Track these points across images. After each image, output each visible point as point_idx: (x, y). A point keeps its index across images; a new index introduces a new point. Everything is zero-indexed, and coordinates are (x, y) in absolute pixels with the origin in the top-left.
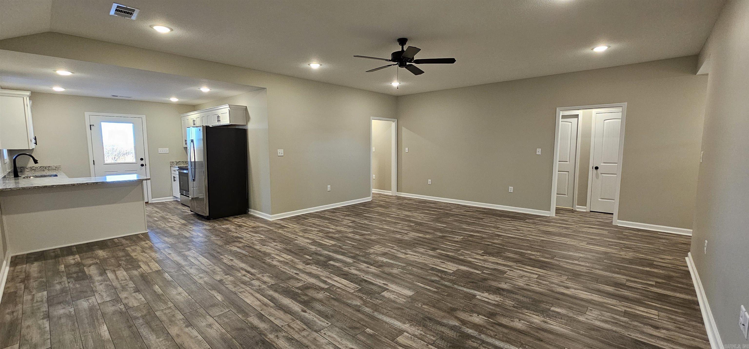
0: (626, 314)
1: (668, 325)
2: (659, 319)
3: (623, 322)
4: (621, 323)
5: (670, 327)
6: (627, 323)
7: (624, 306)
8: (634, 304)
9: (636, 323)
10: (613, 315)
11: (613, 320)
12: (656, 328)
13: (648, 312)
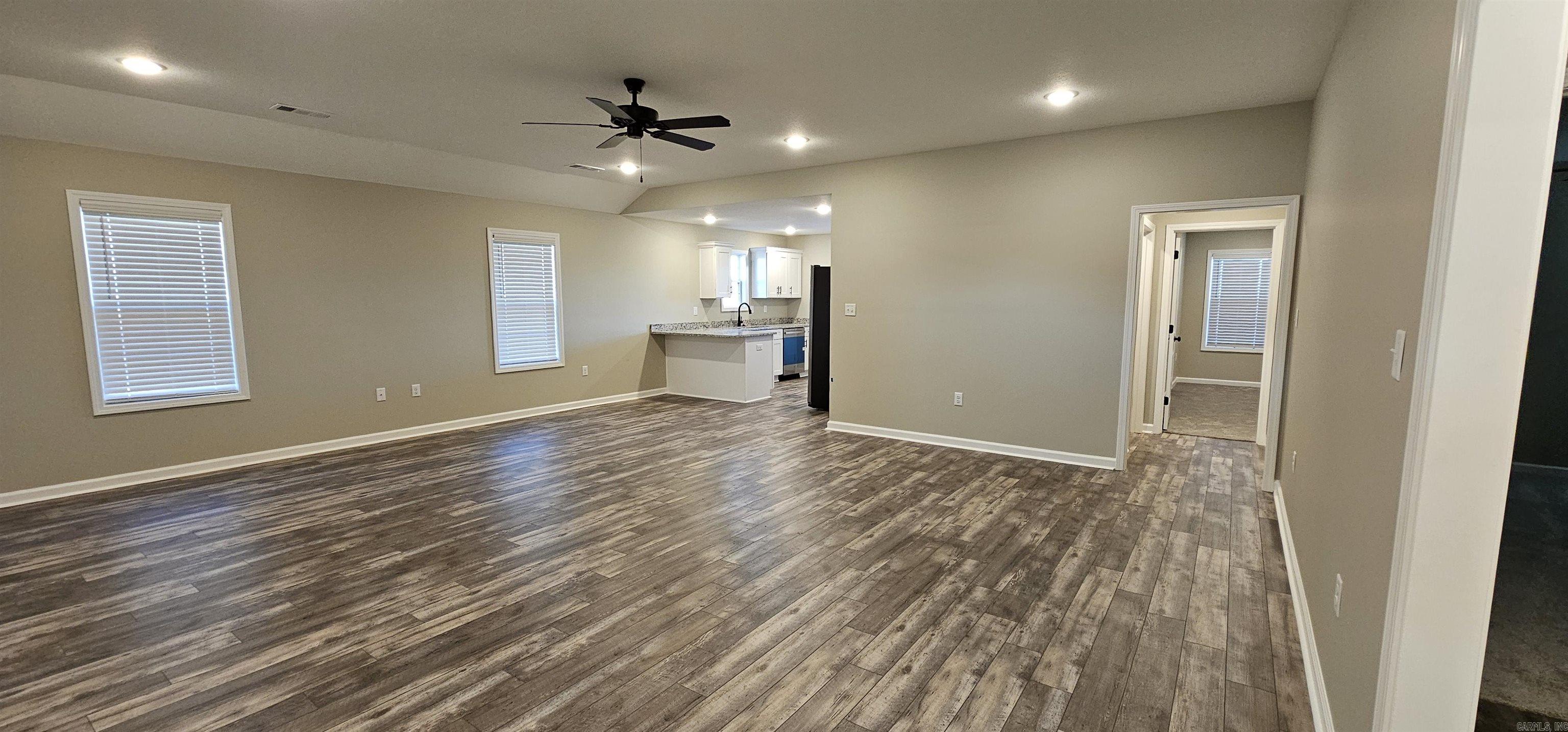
0: (164, 679)
1: (58, 719)
2: (86, 716)
3: (155, 663)
4: (155, 660)
5: (53, 717)
6: (145, 667)
7: (181, 689)
8: (161, 709)
9: (129, 677)
10: (185, 661)
11: (176, 653)
12: (81, 697)
13: (118, 716)
